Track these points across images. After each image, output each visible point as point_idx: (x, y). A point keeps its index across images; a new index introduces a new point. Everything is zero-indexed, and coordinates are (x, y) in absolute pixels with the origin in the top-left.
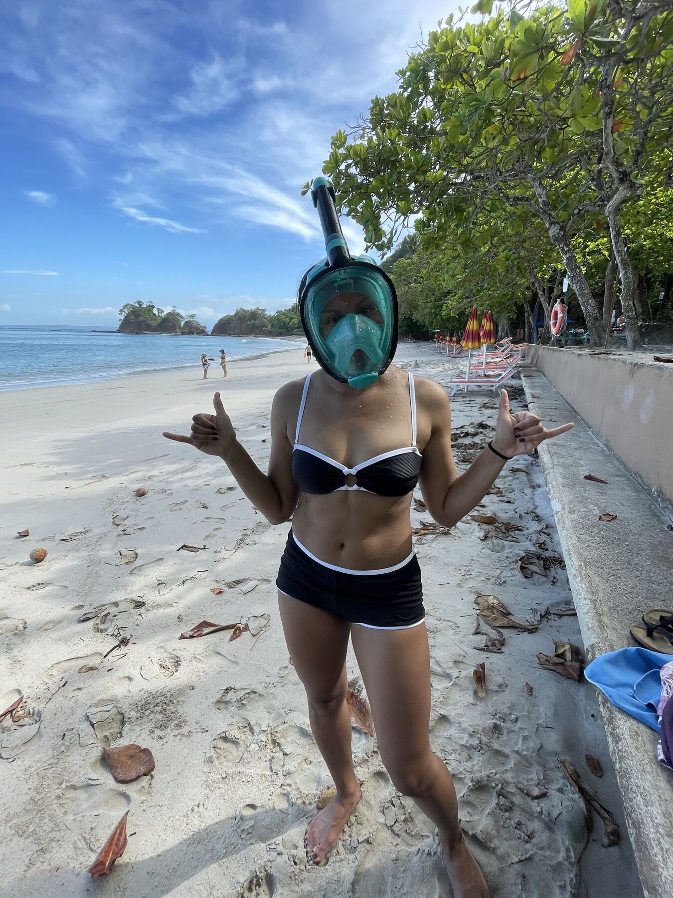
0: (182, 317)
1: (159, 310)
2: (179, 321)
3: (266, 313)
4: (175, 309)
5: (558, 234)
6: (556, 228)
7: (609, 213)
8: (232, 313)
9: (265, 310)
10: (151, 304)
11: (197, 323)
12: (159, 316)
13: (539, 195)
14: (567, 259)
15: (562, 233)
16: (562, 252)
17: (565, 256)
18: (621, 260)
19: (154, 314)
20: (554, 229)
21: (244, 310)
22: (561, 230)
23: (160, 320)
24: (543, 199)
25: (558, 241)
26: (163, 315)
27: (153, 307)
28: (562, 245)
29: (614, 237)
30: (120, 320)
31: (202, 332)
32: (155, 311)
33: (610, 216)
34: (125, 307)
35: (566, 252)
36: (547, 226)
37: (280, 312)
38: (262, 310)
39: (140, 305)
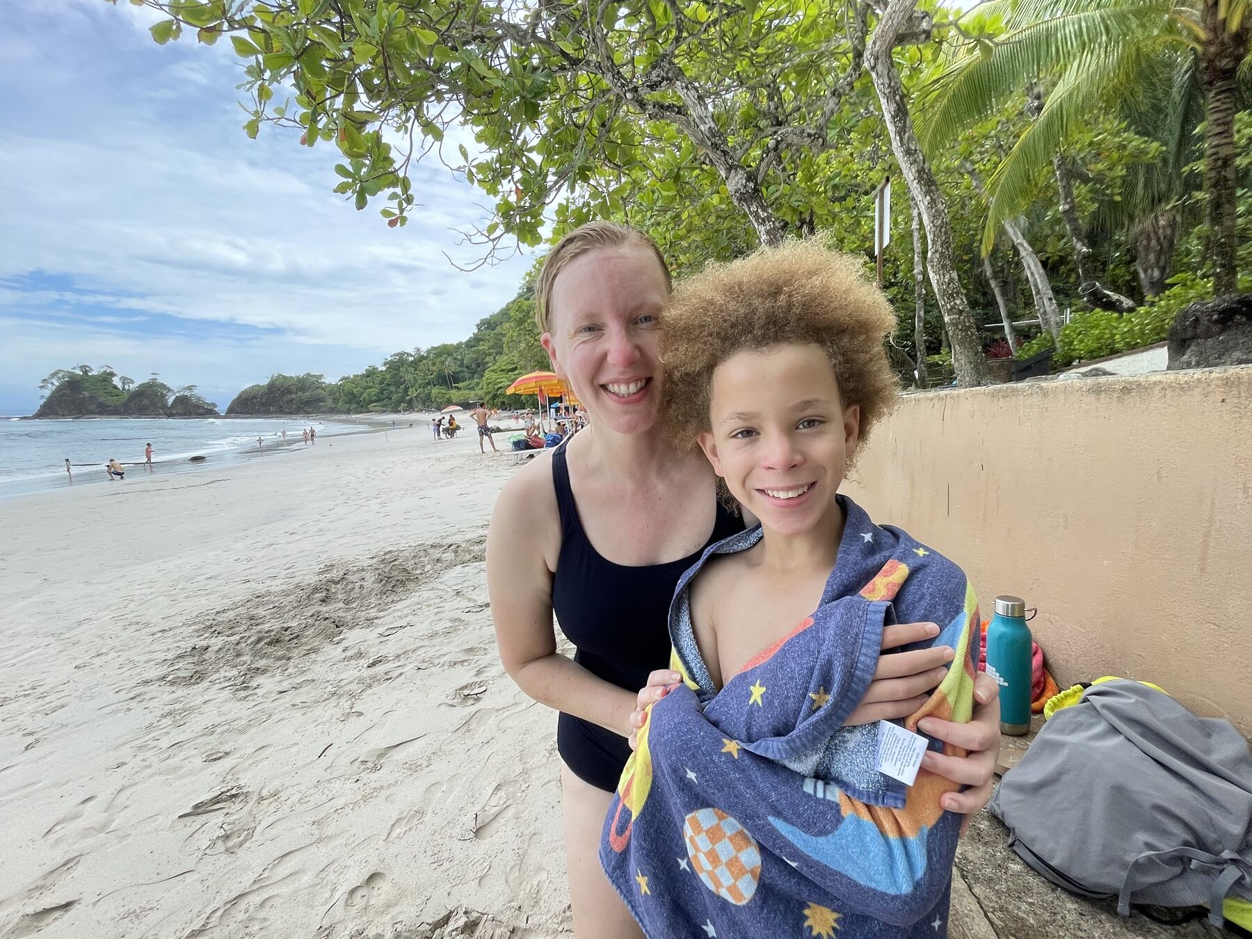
0: (169, 390)
1: (125, 380)
2: (163, 396)
3: (323, 380)
4: (157, 377)
5: (745, 187)
6: (740, 176)
7: (876, 59)
8: (264, 382)
9: (321, 376)
10: (109, 370)
11: (199, 399)
12: (124, 389)
13: (700, 118)
14: (768, 232)
15: (752, 185)
16: (757, 220)
17: (762, 228)
18: (918, 171)
19: (115, 387)
20: (737, 178)
21: (285, 378)
22: (749, 179)
23: (126, 396)
24: (708, 126)
25: (745, 200)
26: (133, 387)
27: (112, 374)
28: (753, 208)
29: (893, 117)
30: (42, 397)
31: (205, 411)
32: (116, 381)
33: (879, 67)
34: (54, 375)
35: (763, 220)
36: (723, 174)
37: (347, 378)
38: (315, 376)
39: (86, 372)
